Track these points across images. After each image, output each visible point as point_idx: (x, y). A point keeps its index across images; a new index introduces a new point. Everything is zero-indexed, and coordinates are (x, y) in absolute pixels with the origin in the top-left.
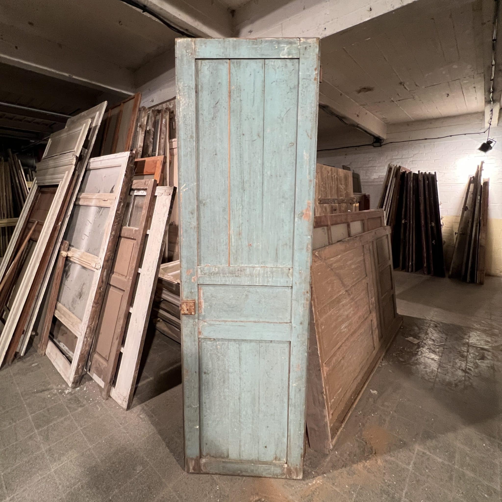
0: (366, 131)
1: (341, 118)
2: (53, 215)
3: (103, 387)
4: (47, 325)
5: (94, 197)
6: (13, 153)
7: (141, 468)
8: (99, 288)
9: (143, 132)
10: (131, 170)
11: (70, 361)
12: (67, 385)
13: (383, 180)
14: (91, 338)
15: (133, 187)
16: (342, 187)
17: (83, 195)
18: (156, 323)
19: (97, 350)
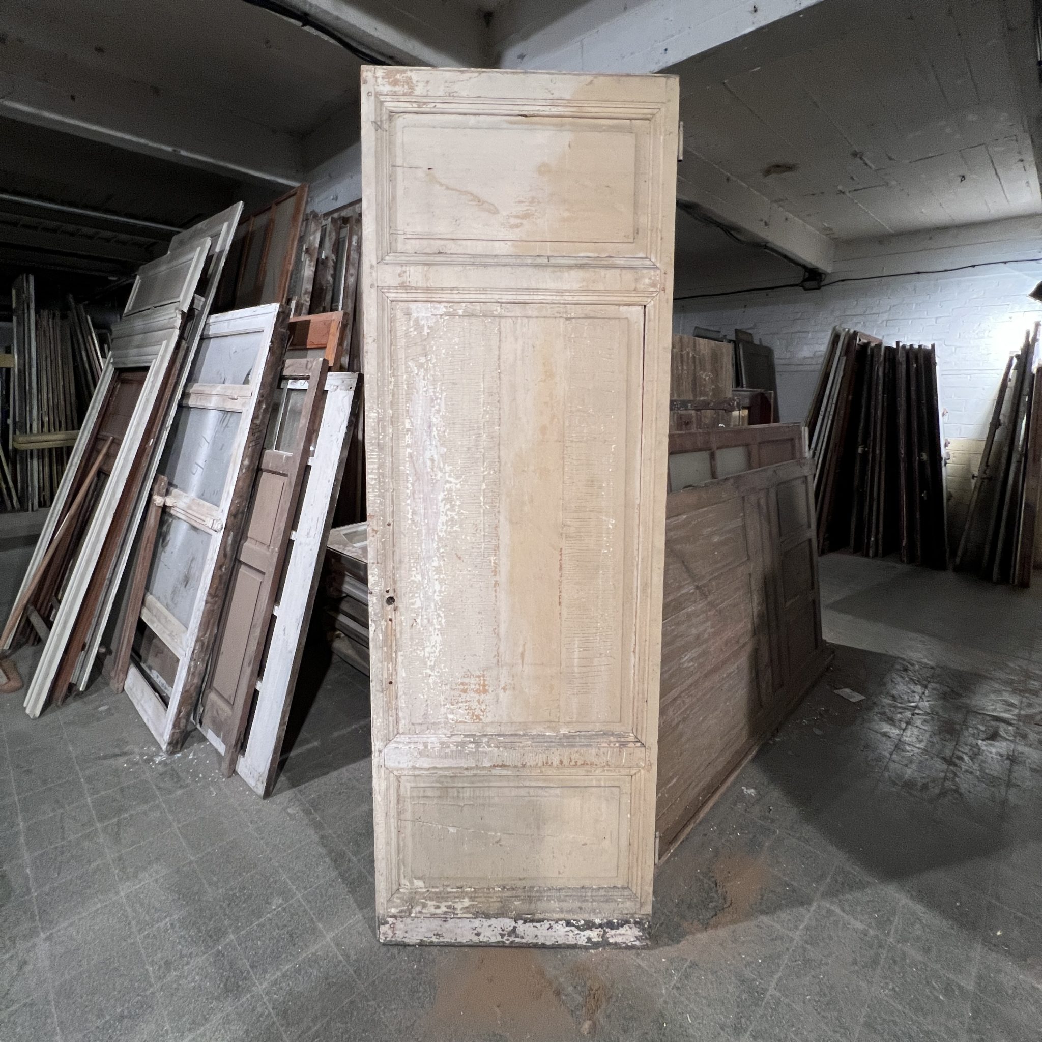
0: (785, 257)
1: (729, 230)
2: (138, 424)
3: (223, 754)
4: (127, 635)
5: (214, 392)
6: (78, 301)
7: (281, 901)
8: (219, 567)
9: (313, 263)
10: (282, 340)
11: (165, 701)
12: (160, 748)
13: (821, 360)
14: (203, 660)
15: (286, 373)
16: (706, 376)
17: (195, 388)
18: (332, 641)
19: (215, 685)
